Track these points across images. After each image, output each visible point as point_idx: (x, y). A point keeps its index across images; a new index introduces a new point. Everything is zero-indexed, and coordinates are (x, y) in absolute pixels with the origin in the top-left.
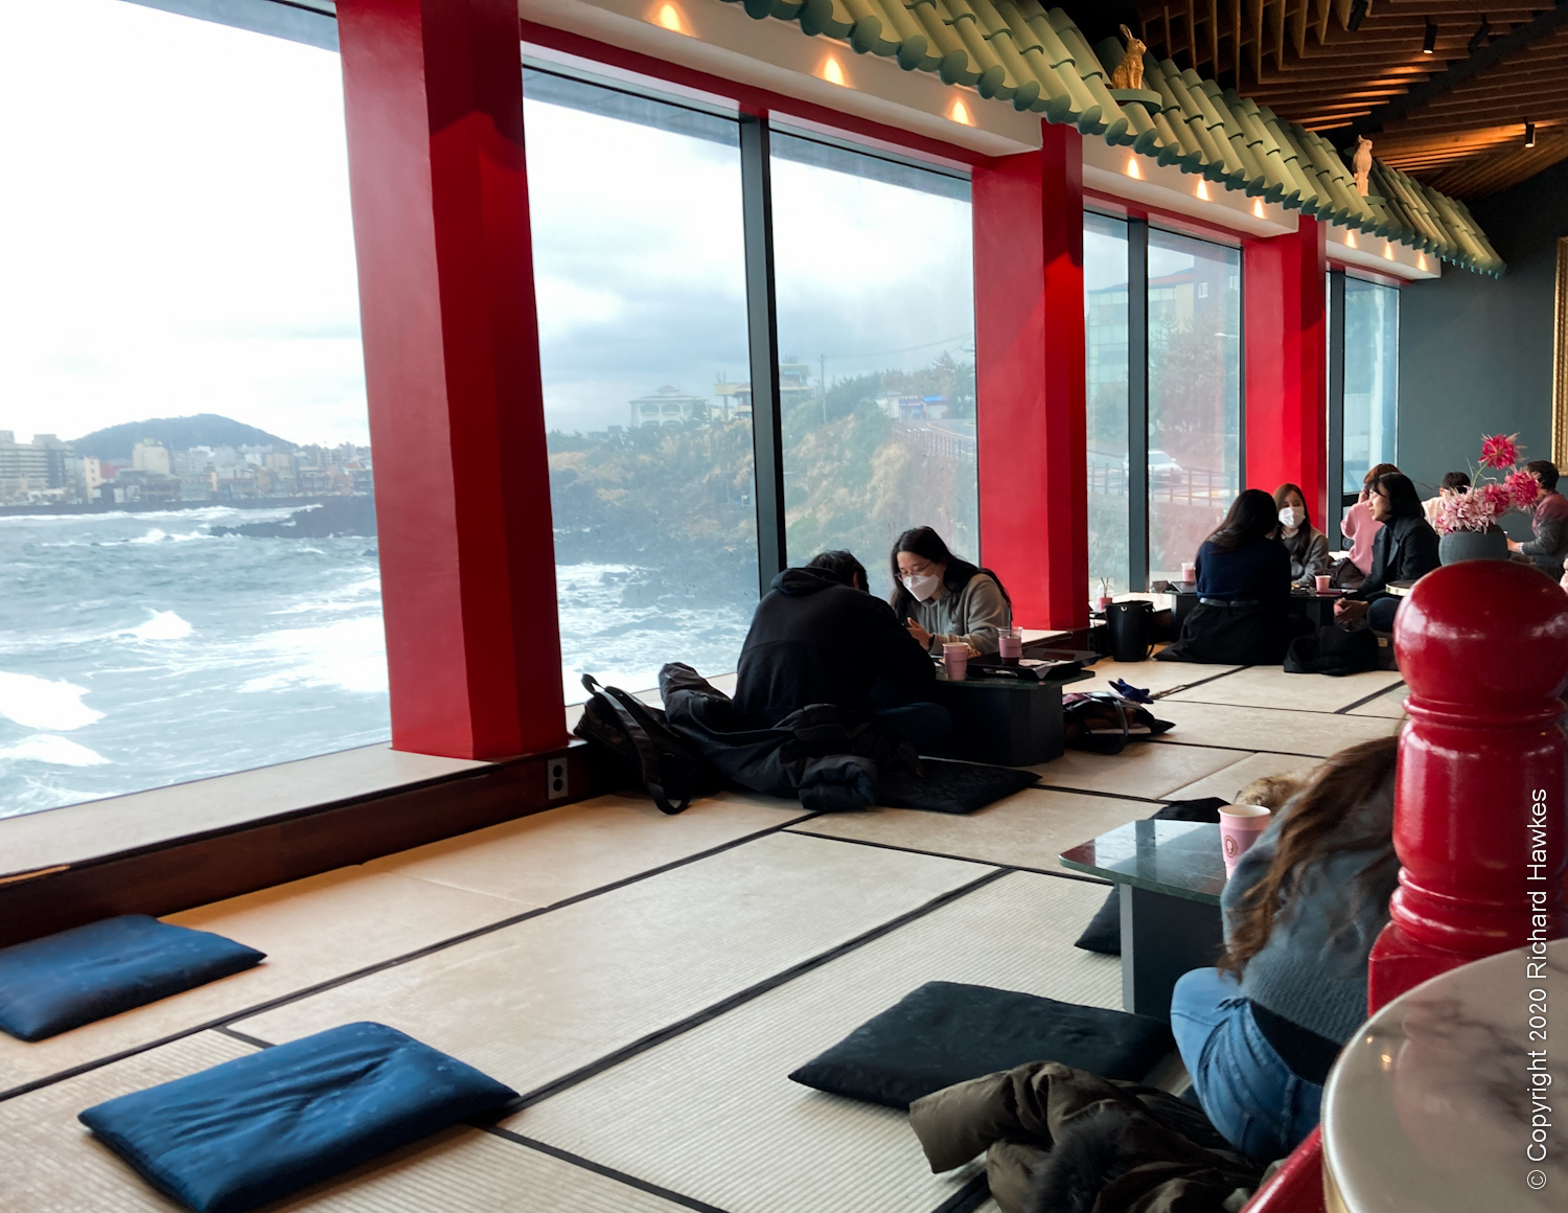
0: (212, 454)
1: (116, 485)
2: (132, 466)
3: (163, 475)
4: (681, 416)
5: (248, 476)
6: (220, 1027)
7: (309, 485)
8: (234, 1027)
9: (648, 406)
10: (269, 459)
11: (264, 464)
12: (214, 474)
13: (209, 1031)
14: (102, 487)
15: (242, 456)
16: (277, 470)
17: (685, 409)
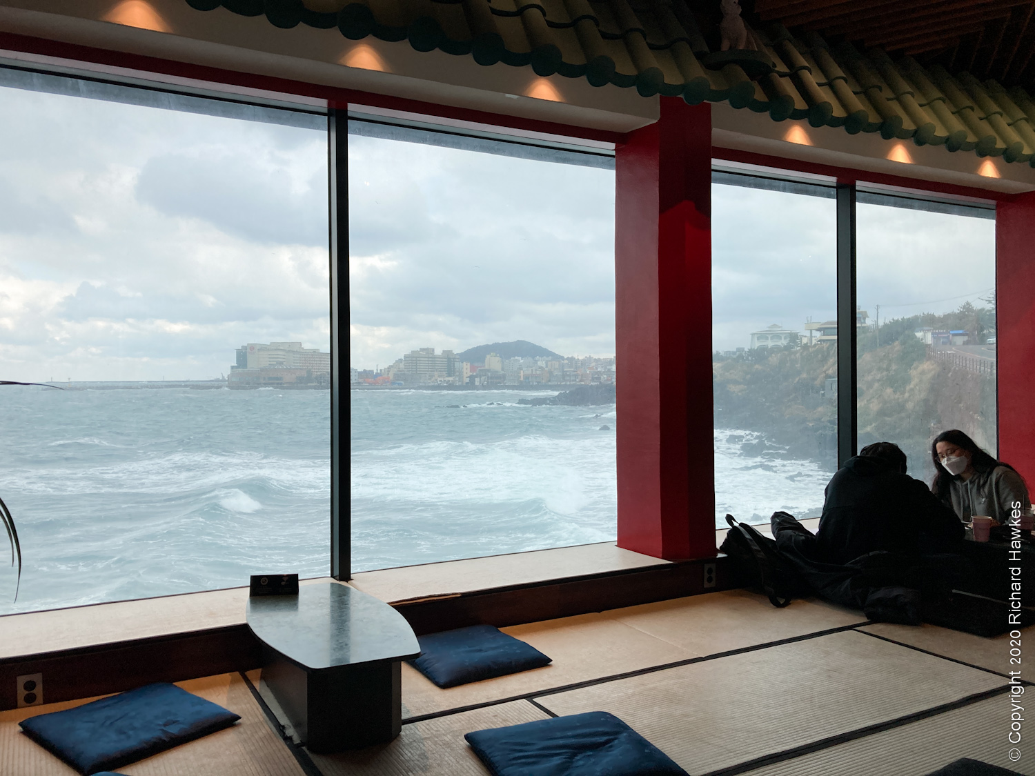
0: (521, 361)
1: (476, 376)
2: (484, 366)
3: (497, 372)
4: (783, 342)
5: (538, 372)
6: (529, 698)
7: (568, 378)
8: (537, 700)
9: (761, 336)
10: (549, 363)
11: (547, 367)
12: (522, 371)
13: (524, 700)
14: (470, 377)
15: (536, 362)
16: (552, 370)
17: (785, 339)
